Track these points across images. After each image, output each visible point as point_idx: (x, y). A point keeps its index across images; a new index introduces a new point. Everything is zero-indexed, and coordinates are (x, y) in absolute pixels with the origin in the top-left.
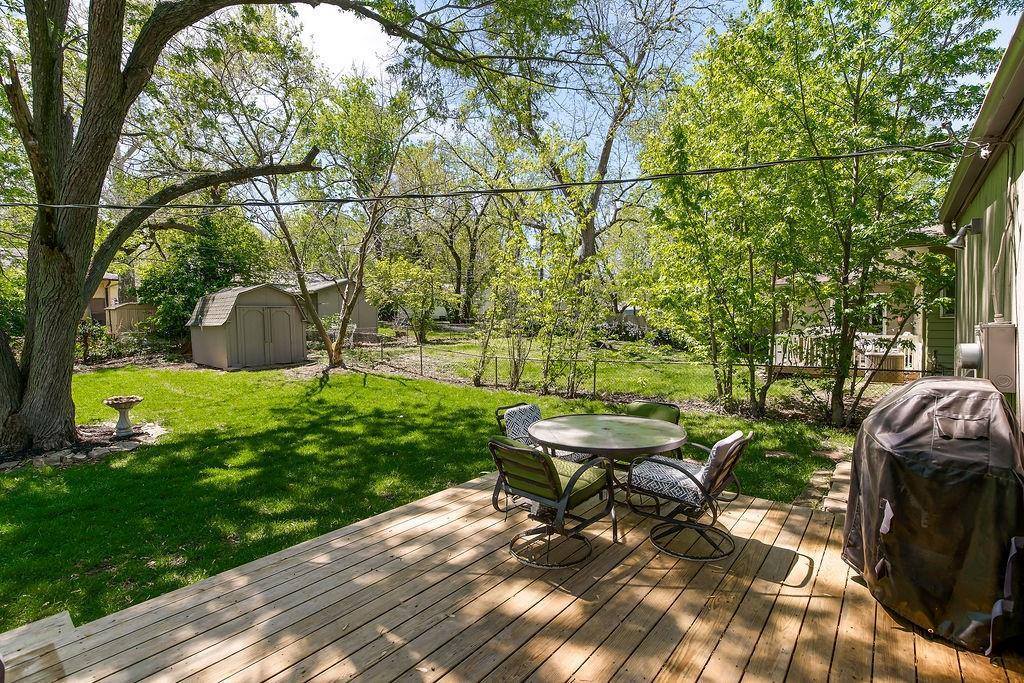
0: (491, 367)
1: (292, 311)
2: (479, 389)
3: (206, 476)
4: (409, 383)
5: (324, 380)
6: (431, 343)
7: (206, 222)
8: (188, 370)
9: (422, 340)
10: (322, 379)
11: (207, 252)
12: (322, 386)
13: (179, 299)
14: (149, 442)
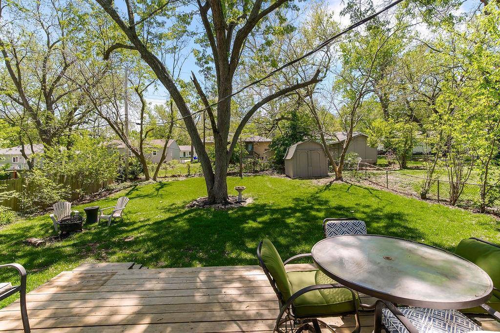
0: (434, 187)
1: (321, 152)
2: (424, 201)
3: (247, 223)
4: (374, 193)
5: (327, 187)
6: (411, 169)
7: (294, 115)
8: (282, 177)
9: (404, 167)
10: (327, 186)
11: (294, 127)
12: (325, 189)
13: (282, 148)
14: (245, 205)
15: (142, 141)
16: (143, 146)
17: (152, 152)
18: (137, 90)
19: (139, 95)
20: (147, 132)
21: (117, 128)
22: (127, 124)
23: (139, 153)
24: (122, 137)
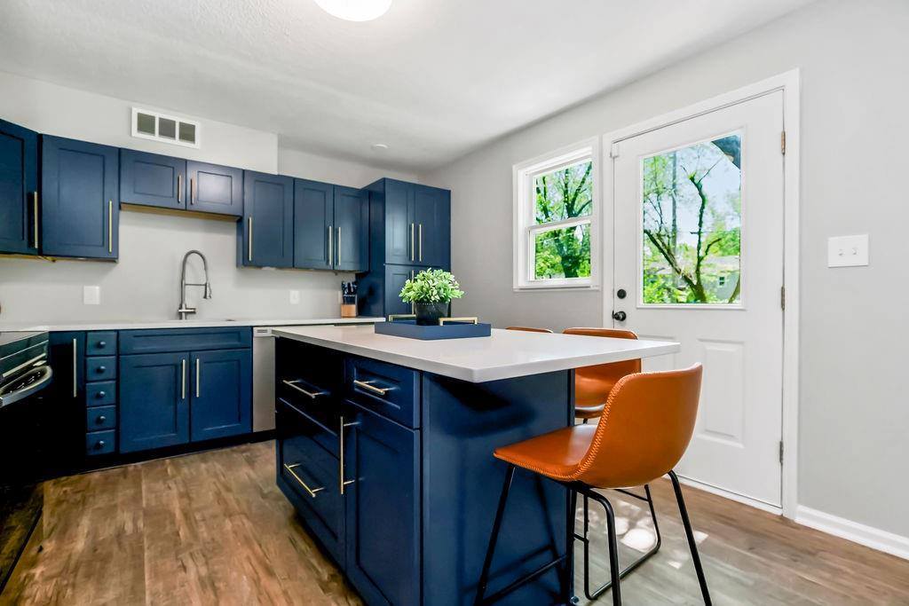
15: (700, 259)
16: (701, 269)
17: (718, 280)
18: (692, 179)
19: (696, 185)
20: (709, 246)
21: (661, 244)
22: (674, 237)
23: (695, 282)
24: (669, 256)
